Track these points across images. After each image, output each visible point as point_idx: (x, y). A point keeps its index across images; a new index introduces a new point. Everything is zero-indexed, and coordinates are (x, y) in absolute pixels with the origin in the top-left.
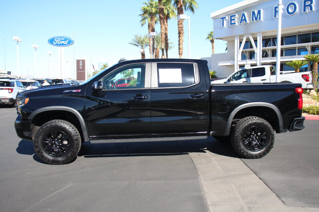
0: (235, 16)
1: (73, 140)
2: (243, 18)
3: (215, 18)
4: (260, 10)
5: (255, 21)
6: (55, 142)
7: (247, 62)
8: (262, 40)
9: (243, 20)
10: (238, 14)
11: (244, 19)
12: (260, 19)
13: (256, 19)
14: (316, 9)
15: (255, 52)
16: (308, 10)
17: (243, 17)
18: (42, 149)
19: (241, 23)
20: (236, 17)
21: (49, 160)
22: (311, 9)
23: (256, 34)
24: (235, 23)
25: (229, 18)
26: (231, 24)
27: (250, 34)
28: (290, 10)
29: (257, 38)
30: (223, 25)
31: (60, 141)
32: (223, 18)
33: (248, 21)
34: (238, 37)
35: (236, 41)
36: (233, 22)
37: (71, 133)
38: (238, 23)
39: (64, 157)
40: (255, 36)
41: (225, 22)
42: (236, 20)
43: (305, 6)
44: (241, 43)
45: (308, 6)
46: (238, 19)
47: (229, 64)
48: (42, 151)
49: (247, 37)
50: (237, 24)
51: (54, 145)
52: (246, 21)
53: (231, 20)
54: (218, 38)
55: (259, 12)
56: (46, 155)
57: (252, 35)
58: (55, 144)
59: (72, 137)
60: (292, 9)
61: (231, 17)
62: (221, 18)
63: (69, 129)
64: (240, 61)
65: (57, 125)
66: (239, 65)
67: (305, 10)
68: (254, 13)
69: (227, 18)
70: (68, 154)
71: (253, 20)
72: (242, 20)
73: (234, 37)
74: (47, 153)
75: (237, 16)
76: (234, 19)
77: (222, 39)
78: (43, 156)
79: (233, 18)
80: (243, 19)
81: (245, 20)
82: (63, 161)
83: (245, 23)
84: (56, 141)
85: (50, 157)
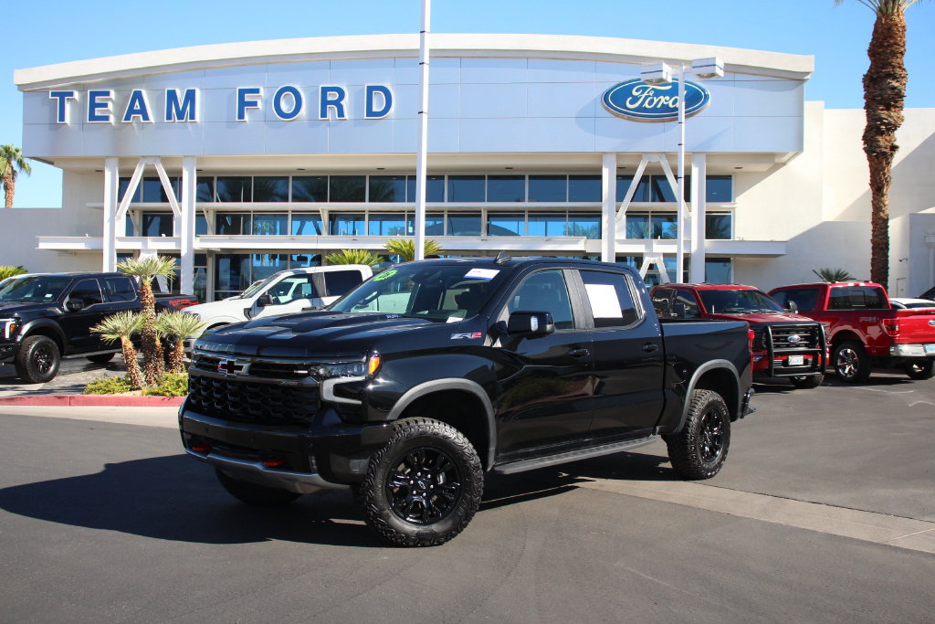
0: (107, 94)
1: (468, 468)
2: (137, 106)
3: (28, 90)
4: (194, 91)
5: (177, 120)
6: (416, 481)
7: (145, 244)
8: (198, 178)
9: (137, 112)
10: (115, 91)
11: (139, 108)
12: (192, 117)
13: (181, 115)
14: (353, 117)
15: (175, 216)
16: (332, 112)
17: (137, 103)
18: (386, 506)
19: (128, 118)
20: (111, 99)
21: (407, 535)
22: (341, 114)
23: (179, 159)
24: (107, 118)
25: (84, 97)
26: (93, 117)
27: (159, 157)
28: (284, 107)
29: (180, 172)
30: (62, 118)
31: (429, 476)
32: (63, 96)
33: (152, 118)
34: (115, 162)
35: (108, 174)
36: (98, 112)
37: (462, 450)
38: (118, 118)
39: (446, 521)
40: (175, 166)
41: (68, 107)
42: (110, 106)
43: (325, 103)
44: (124, 181)
45: (331, 103)
46: (119, 107)
47: (80, 246)
48: (387, 511)
49: (147, 165)
50: (112, 119)
51: (415, 492)
52: (146, 117)
53: (93, 105)
54: (39, 155)
55: (190, 96)
56: (397, 522)
57: (164, 160)
58: (416, 486)
59: (465, 461)
60: (288, 103)
61: (93, 95)
62: (54, 94)
63: (457, 440)
64: (120, 239)
65: (425, 433)
66: (117, 250)
67: (324, 114)
68: (172, 95)
69: (76, 95)
70: (458, 509)
71: (169, 117)
72: (131, 111)
73: (103, 160)
74: (400, 517)
75: (113, 94)
76: (106, 105)
77: (52, 163)
78: (389, 527)
79: (98, 99)
80: (135, 107)
81: (143, 111)
82: (444, 532)
83: (142, 121)
84: (420, 478)
85: (409, 526)
